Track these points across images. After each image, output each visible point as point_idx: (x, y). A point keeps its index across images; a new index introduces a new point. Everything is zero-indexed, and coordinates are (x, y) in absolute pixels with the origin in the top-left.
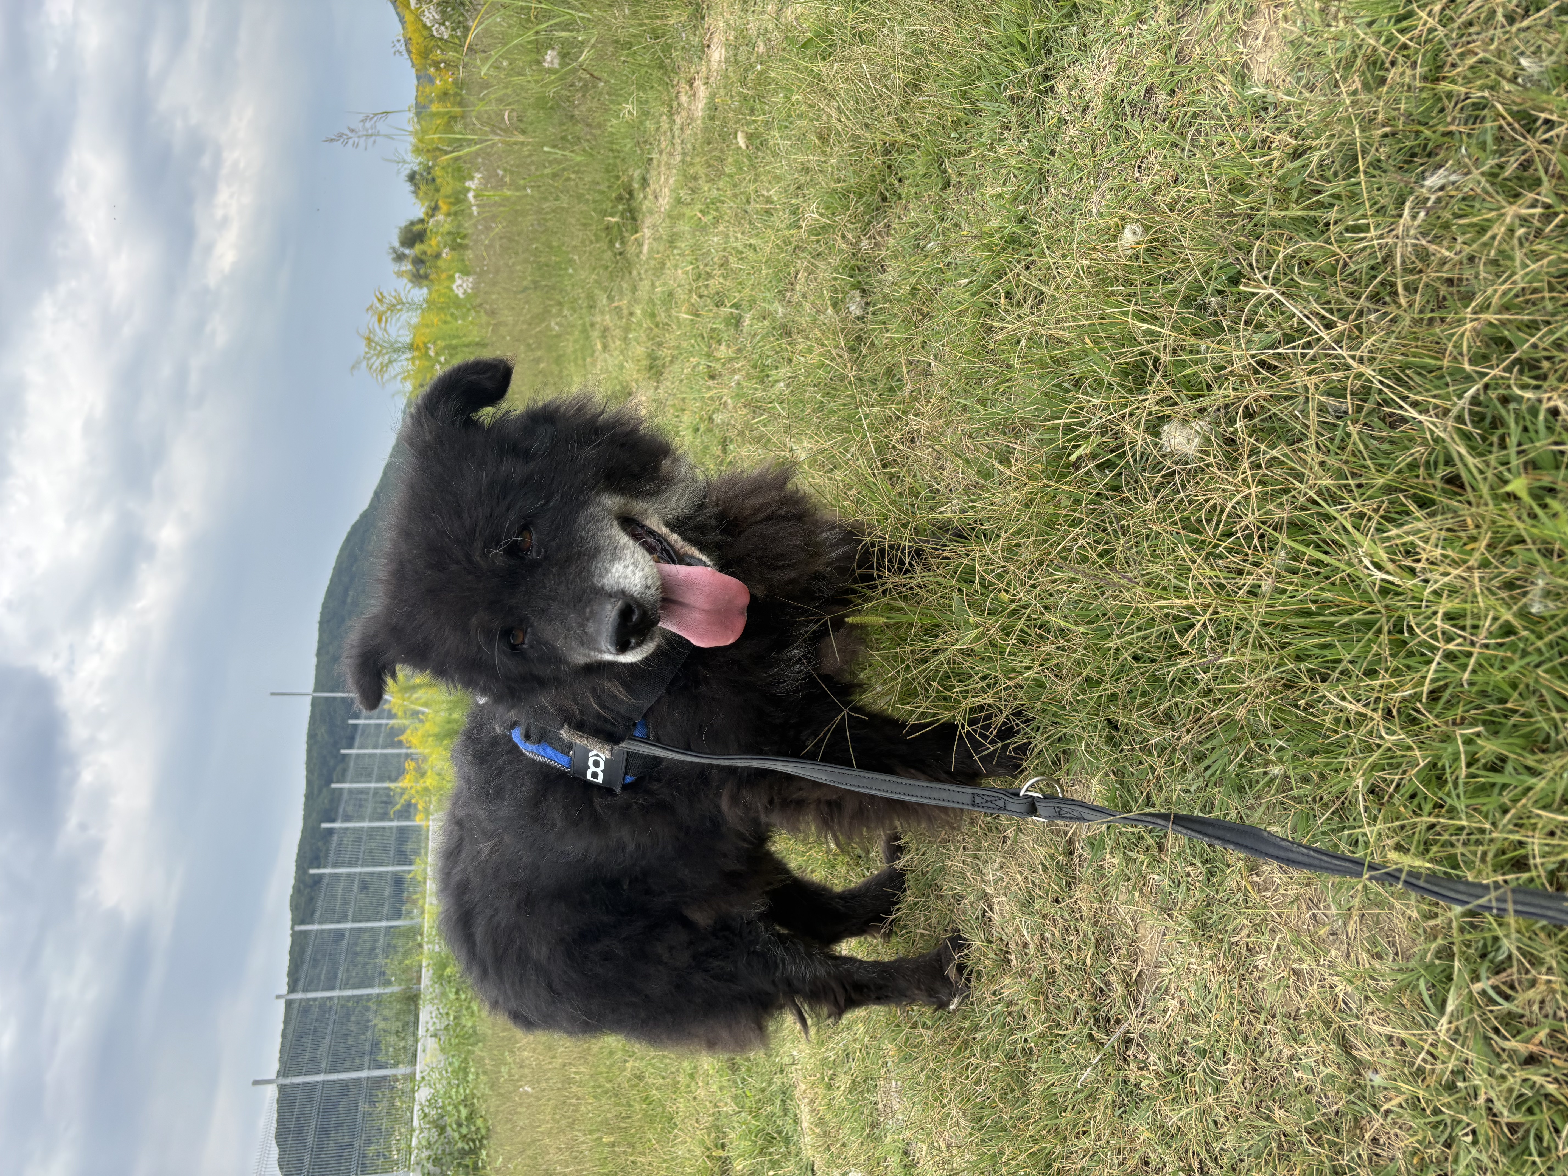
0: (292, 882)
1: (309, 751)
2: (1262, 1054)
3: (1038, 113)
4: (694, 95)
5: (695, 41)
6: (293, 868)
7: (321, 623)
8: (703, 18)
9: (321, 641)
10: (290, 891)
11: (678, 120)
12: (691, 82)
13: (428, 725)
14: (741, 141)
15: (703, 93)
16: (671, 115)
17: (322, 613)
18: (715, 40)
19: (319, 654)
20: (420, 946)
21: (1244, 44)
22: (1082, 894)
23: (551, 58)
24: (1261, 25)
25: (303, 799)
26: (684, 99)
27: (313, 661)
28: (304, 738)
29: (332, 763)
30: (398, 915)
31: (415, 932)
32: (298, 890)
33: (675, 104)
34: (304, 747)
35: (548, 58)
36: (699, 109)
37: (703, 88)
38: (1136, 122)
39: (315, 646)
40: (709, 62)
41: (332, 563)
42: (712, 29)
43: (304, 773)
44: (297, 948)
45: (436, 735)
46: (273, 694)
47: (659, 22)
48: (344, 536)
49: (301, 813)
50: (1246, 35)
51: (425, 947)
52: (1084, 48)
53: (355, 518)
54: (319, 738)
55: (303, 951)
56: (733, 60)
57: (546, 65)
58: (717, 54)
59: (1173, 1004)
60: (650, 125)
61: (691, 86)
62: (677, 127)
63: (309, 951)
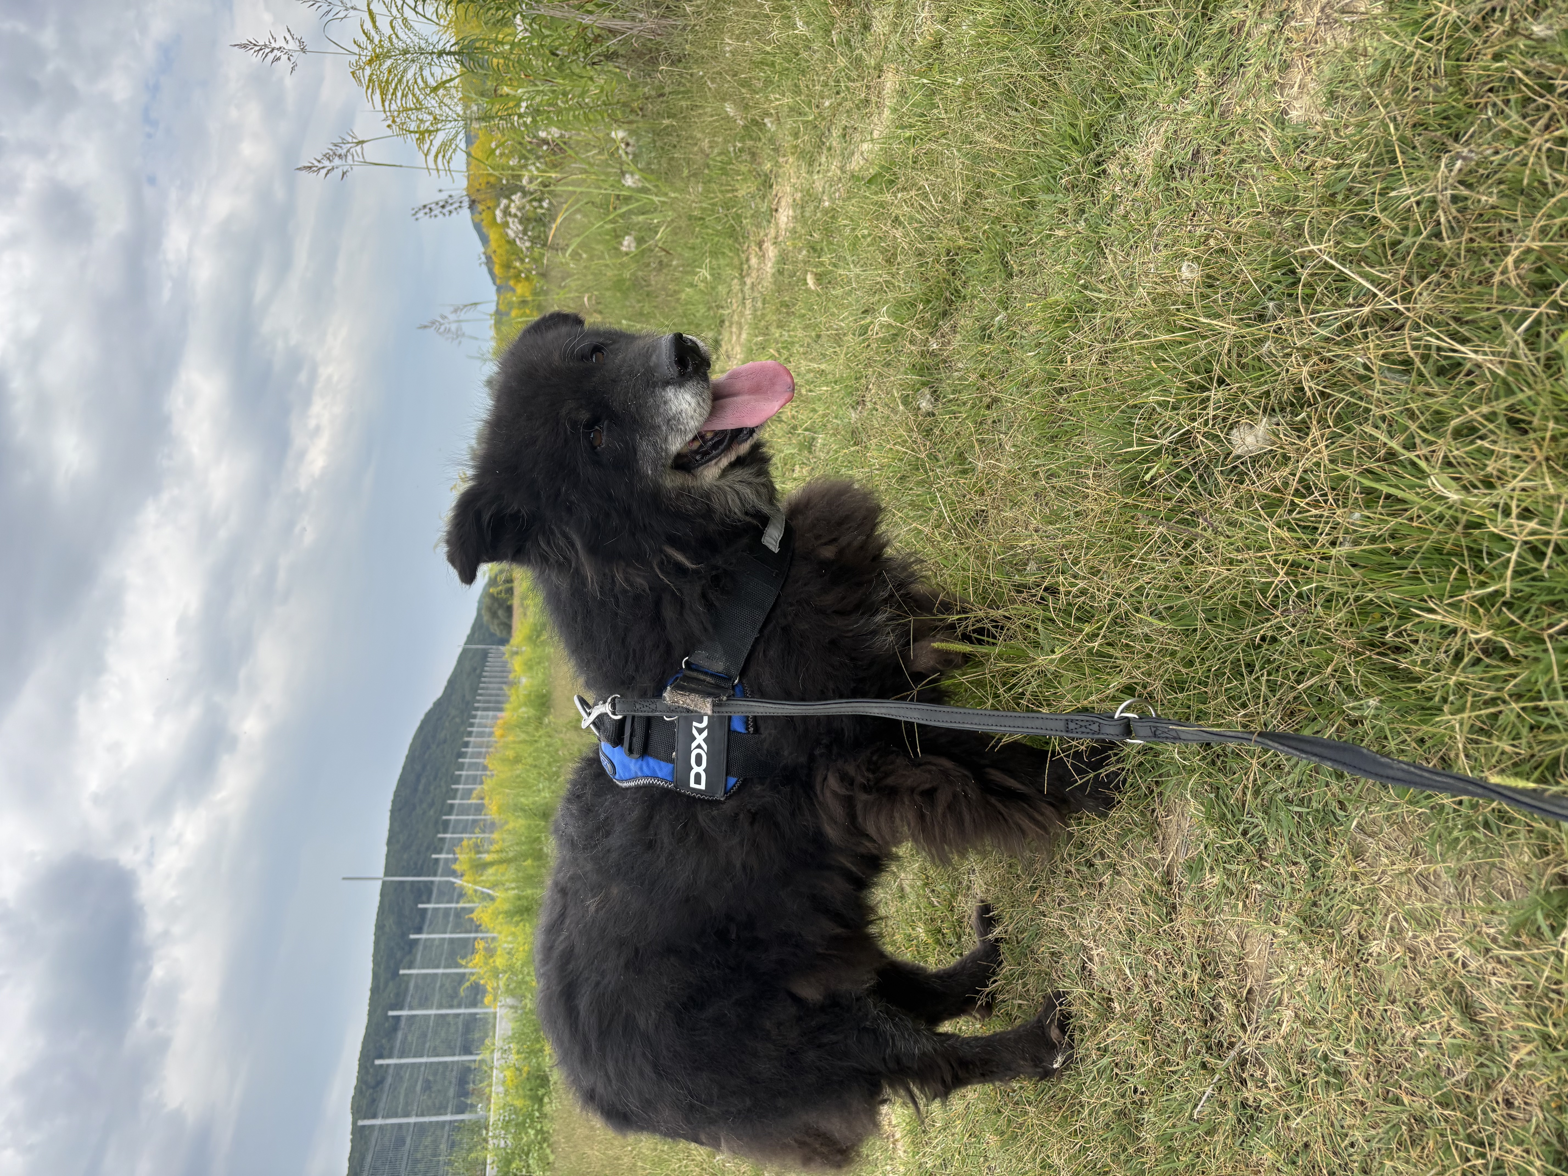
0: (354, 1082)
1: (377, 943)
2: (1384, 1042)
3: (1093, 195)
4: (764, 256)
5: (764, 207)
6: (356, 1068)
7: (392, 812)
8: (771, 186)
9: (391, 830)
10: (352, 1092)
11: (749, 281)
12: (760, 245)
13: (497, 904)
14: (810, 280)
15: (771, 252)
16: (742, 277)
17: (394, 802)
18: (783, 203)
19: (389, 843)
20: (486, 1140)
21: (1282, 95)
22: (1185, 921)
23: (628, 243)
24: (1297, 75)
25: (368, 994)
26: (754, 261)
27: (383, 849)
28: (372, 929)
29: (399, 954)
30: (461, 1109)
31: (481, 1125)
32: (359, 1091)
33: (745, 267)
34: (372, 938)
35: (626, 243)
36: (769, 267)
37: (771, 248)
38: (1186, 181)
39: (385, 835)
40: (777, 224)
41: (405, 751)
42: (779, 195)
43: (371, 965)
44: (357, 1155)
45: (506, 913)
46: (344, 879)
47: (730, 195)
48: (417, 724)
49: (365, 1008)
50: (1282, 87)
51: (491, 1142)
52: (1133, 130)
53: (429, 705)
54: (387, 929)
55: (363, 1158)
56: (800, 218)
57: (624, 249)
58: (785, 216)
59: (1288, 1014)
60: (722, 289)
61: (760, 248)
62: (747, 288)
63: (369, 1159)
